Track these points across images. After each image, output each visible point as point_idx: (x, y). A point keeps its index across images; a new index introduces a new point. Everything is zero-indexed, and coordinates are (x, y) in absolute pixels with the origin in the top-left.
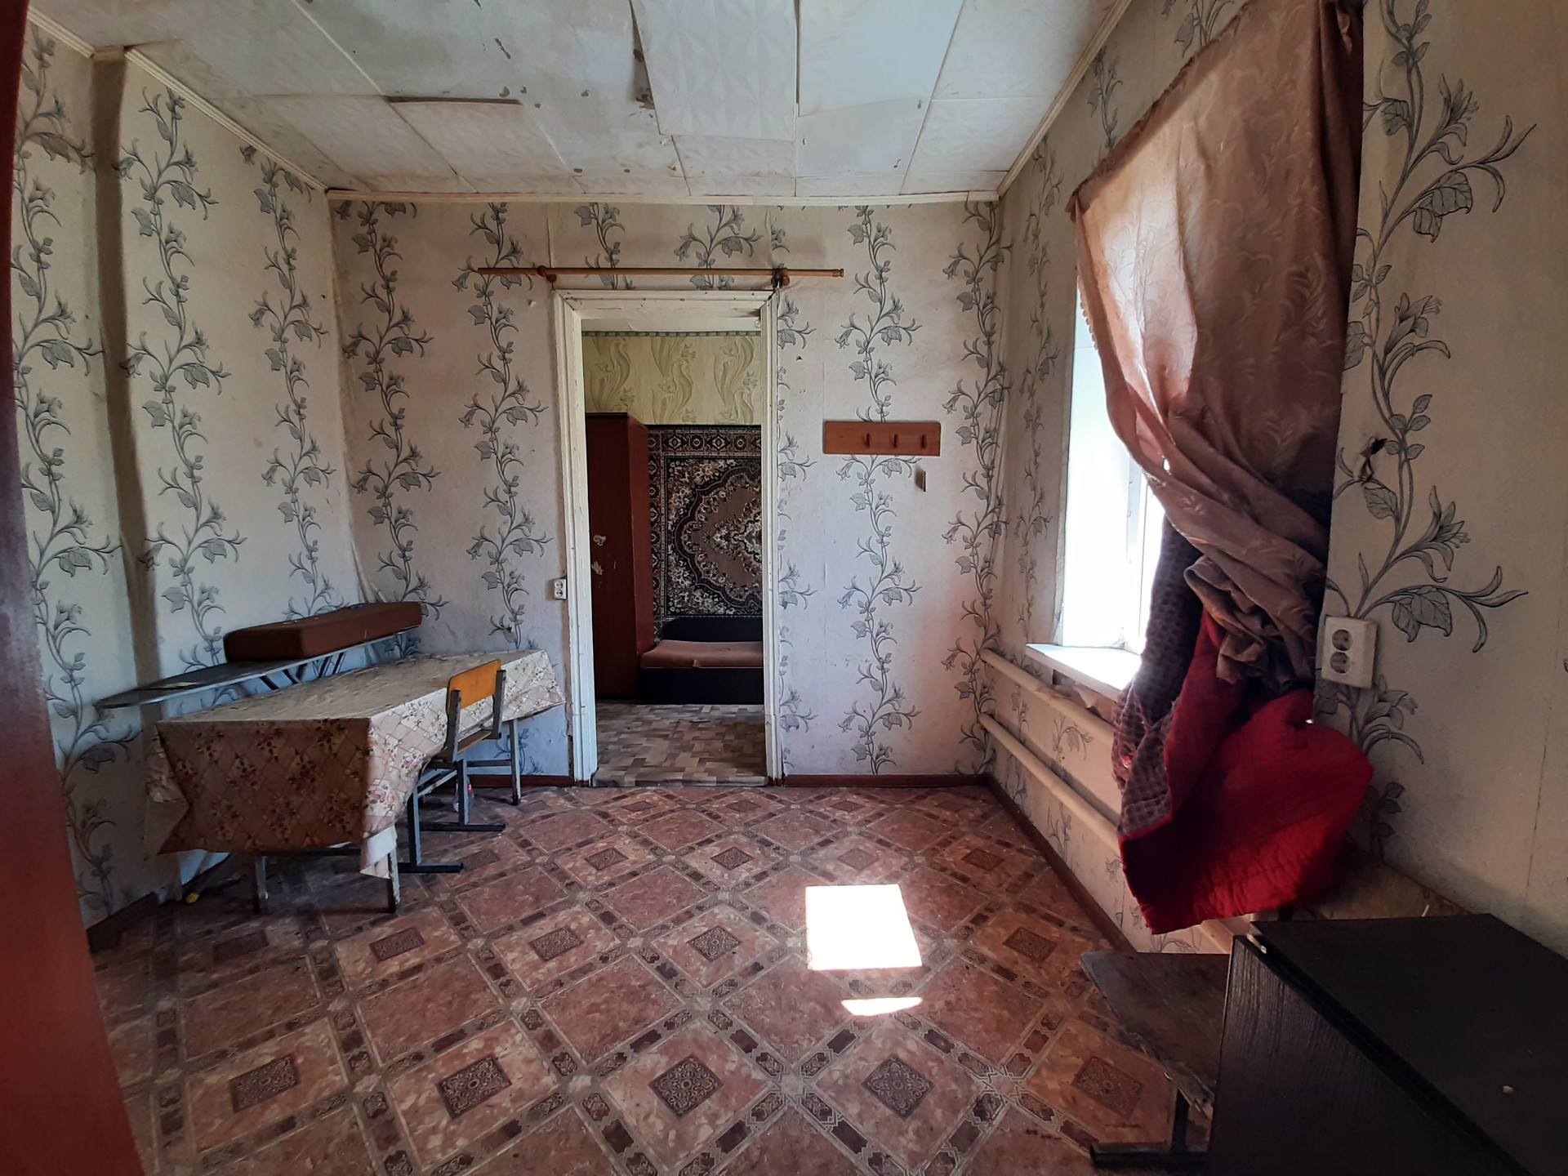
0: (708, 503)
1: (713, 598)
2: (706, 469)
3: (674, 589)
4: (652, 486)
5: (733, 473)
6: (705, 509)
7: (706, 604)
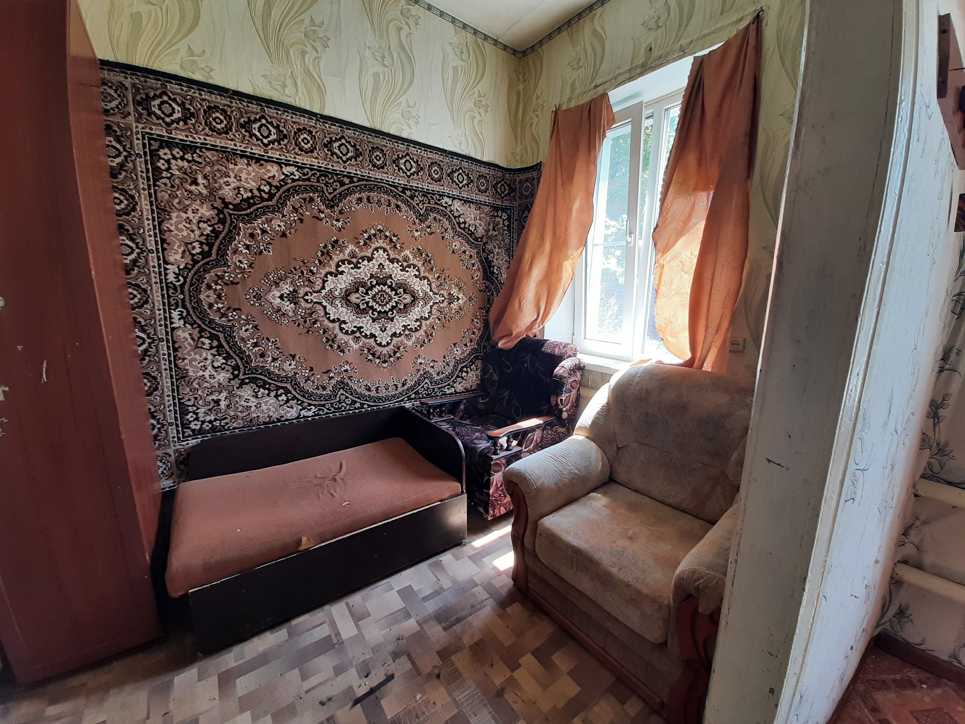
0: (252, 236)
1: (277, 396)
2: (244, 176)
3: (195, 390)
4: (115, 189)
5: (296, 191)
6: (248, 247)
7: (264, 407)
